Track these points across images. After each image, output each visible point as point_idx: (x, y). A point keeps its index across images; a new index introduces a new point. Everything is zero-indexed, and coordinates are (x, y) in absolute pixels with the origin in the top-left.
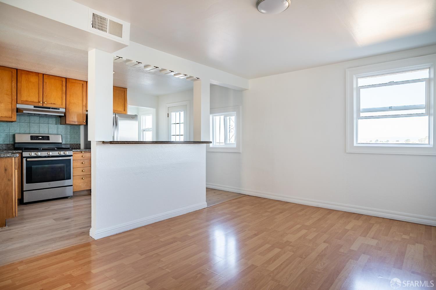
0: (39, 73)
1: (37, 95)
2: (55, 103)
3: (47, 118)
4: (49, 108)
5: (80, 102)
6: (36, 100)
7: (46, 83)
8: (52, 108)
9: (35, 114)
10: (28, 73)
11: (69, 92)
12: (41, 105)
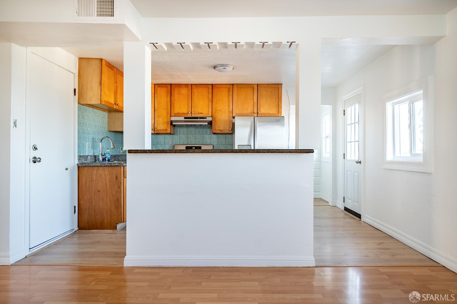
0: (188, 84)
1: (187, 107)
2: (202, 112)
3: (201, 128)
4: (197, 118)
5: (227, 108)
6: (186, 112)
7: (194, 93)
8: (200, 118)
9: (191, 125)
10: (179, 85)
11: (215, 99)
12: (189, 116)
